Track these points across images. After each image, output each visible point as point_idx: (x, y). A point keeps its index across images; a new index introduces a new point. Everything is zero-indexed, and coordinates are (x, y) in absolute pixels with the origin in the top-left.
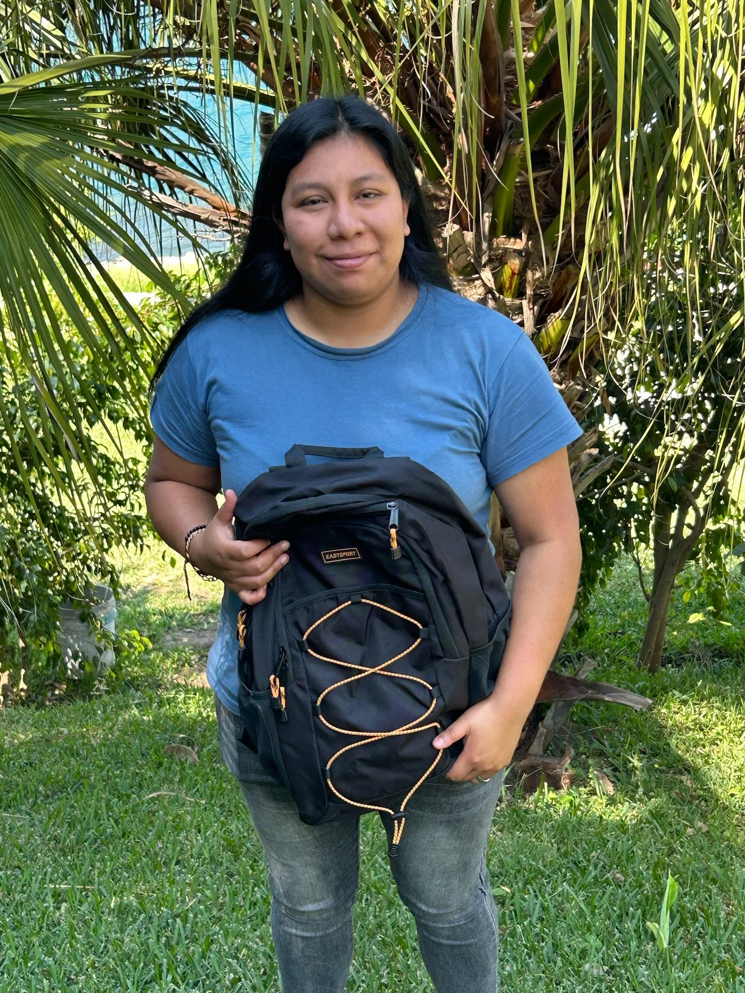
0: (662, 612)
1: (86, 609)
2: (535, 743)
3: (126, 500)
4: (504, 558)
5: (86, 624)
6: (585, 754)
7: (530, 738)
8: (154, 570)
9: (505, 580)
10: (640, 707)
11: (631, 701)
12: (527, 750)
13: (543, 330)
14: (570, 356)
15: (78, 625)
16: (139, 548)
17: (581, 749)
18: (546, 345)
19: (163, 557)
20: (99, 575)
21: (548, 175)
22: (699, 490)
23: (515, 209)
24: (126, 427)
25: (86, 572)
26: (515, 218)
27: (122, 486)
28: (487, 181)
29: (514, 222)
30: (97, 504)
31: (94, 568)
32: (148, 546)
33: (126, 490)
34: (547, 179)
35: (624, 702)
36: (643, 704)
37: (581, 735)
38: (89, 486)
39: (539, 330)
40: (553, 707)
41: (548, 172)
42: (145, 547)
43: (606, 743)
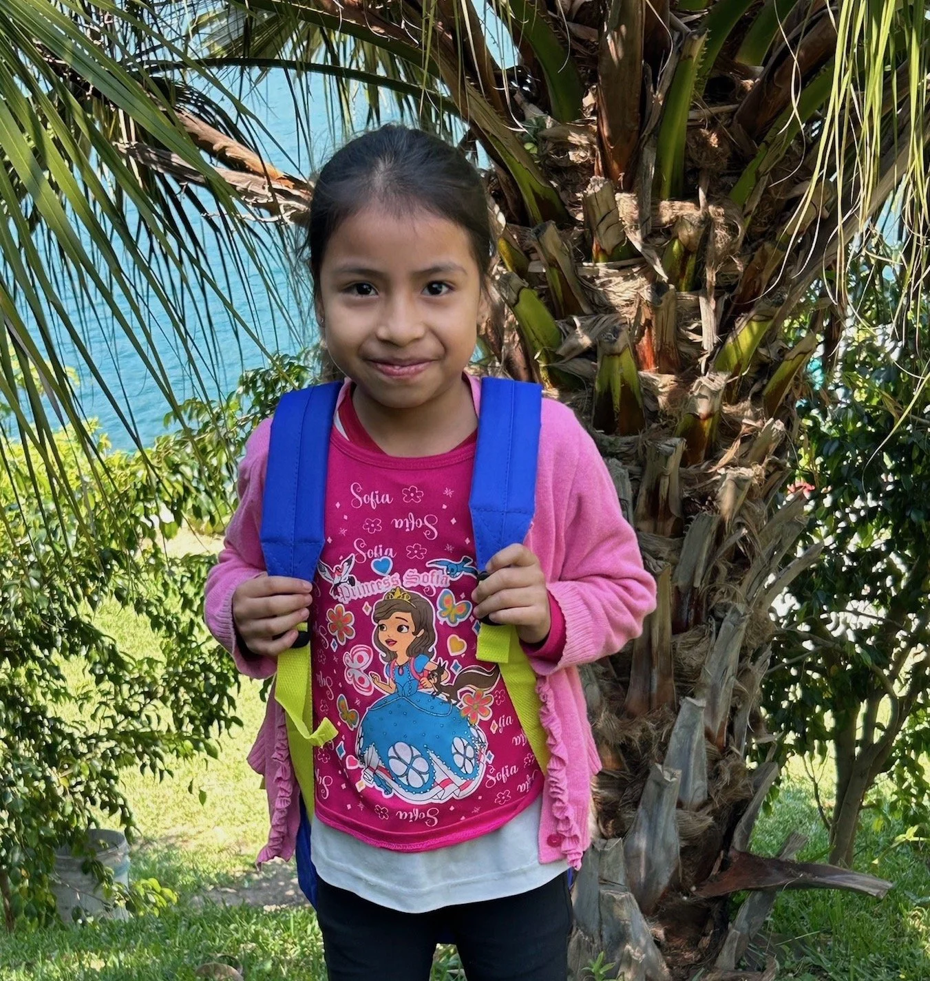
0: (849, 840)
1: (90, 857)
2: (725, 952)
3: (140, 711)
4: (675, 681)
5: (89, 876)
6: (793, 972)
7: (717, 945)
8: (179, 820)
9: (677, 713)
10: (877, 891)
11: (863, 884)
12: (714, 961)
13: (730, 340)
14: (764, 387)
15: (78, 877)
16: (158, 775)
17: (788, 964)
18: (734, 360)
19: (190, 789)
20: (107, 811)
21: (733, 113)
22: (894, 676)
23: (688, 158)
24: (138, 610)
25: (89, 804)
26: (686, 174)
27: (136, 693)
28: (647, 112)
29: (685, 181)
30: (103, 718)
31: (99, 802)
32: (170, 773)
33: (141, 698)
34: (732, 117)
35: (853, 886)
36: (880, 888)
37: (788, 945)
38: (92, 694)
39: (724, 339)
40: (747, 904)
41: (732, 107)
42: (166, 773)
43: (822, 957)
